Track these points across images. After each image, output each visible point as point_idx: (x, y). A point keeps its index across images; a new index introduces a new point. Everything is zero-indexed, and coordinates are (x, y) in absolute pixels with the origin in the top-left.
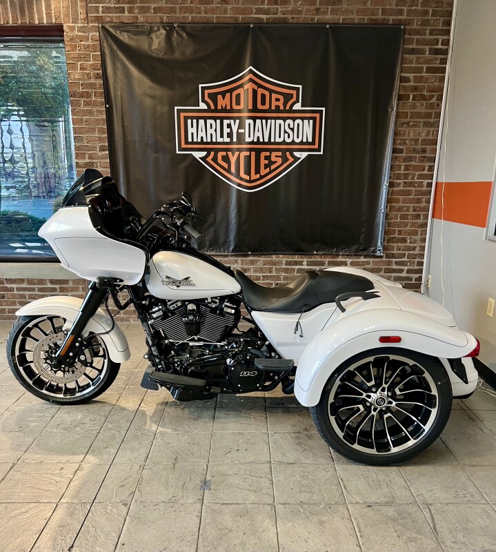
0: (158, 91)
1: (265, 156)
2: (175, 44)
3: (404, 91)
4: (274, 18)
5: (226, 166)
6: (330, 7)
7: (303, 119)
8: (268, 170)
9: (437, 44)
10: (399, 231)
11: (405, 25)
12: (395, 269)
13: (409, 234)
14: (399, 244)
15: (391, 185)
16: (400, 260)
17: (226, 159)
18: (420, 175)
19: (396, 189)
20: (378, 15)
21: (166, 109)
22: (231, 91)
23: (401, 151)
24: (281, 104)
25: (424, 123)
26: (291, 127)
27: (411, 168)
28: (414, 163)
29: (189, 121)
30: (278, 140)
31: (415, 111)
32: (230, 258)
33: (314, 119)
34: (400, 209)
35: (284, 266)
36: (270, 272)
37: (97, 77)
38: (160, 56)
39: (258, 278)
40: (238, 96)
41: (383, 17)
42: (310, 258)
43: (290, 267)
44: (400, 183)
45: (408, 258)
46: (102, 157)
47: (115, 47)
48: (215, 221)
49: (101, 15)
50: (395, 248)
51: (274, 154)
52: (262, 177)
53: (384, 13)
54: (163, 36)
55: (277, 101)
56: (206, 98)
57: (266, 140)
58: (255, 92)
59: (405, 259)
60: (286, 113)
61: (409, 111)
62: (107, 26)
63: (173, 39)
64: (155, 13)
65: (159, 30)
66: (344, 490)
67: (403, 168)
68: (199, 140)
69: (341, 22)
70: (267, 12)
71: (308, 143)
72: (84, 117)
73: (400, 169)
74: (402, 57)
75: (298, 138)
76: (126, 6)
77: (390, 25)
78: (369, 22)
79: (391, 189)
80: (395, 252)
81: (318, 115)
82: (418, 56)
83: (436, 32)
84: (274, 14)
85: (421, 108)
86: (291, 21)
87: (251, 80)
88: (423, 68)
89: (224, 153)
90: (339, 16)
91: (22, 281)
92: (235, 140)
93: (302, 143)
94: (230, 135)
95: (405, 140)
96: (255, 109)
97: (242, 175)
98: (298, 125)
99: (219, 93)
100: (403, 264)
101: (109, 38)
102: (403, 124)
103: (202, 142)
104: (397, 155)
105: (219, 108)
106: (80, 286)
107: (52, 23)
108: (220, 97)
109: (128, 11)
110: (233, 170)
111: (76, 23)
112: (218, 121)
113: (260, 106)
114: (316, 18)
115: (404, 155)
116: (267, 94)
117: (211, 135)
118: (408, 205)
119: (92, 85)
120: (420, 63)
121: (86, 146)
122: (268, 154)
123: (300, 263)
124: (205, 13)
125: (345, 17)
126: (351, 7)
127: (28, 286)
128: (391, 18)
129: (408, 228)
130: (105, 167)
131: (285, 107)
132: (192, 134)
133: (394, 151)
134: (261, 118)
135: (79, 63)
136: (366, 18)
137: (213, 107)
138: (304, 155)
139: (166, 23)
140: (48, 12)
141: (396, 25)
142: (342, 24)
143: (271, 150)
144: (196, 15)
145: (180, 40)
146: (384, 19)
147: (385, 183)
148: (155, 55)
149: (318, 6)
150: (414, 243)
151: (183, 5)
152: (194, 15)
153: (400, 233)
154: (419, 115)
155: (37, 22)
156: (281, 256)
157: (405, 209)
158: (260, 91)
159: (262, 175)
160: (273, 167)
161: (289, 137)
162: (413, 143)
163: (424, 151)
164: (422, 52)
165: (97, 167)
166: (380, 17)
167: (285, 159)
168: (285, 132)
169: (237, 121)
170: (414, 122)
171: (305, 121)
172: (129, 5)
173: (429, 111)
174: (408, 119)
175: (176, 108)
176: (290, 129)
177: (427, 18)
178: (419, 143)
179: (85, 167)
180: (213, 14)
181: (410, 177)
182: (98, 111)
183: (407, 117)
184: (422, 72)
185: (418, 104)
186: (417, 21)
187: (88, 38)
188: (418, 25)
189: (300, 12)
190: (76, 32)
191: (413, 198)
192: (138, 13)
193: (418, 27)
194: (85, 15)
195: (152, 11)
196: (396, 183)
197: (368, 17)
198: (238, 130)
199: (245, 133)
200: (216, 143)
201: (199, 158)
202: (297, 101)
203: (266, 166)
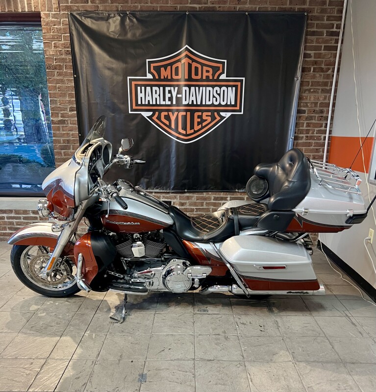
0: (115, 64)
1: (198, 116)
2: (128, 27)
3: (307, 65)
4: (205, 7)
5: (167, 123)
7: (227, 86)
8: (200, 126)
9: (333, 28)
11: (308, 13)
15: (296, 138)
17: (168, 118)
18: (319, 130)
19: (300, 141)
20: (286, 5)
21: (120, 78)
22: (171, 64)
23: (304, 112)
24: (210, 75)
25: (322, 90)
26: (218, 92)
27: (312, 125)
28: (313, 121)
29: (139, 88)
30: (208, 103)
31: (315, 80)
32: (171, 194)
33: (236, 86)
35: (212, 201)
36: (202, 205)
37: (67, 53)
38: (116, 37)
39: (192, 210)
40: (177, 68)
41: (290, 6)
42: (233, 195)
43: (217, 202)
44: (303, 137)
46: (72, 116)
47: (81, 30)
48: (159, 166)
49: (70, 4)
51: (205, 114)
52: (195, 132)
53: (291, 3)
54: (118, 22)
56: (152, 70)
57: (199, 103)
58: (190, 65)
60: (214, 82)
61: (310, 80)
62: (74, 13)
63: (126, 24)
64: (112, 3)
65: (114, 17)
66: (250, 383)
67: (305, 125)
68: (147, 103)
69: (257, 10)
70: (199, 3)
71: (231, 105)
72: (58, 85)
73: (303, 126)
74: (306, 39)
75: (224, 101)
77: (296, 12)
78: (279, 11)
79: (296, 142)
81: (239, 84)
82: (318, 37)
83: (332, 18)
84: (205, 4)
85: (319, 78)
86: (218, 9)
87: (187, 56)
88: (321, 46)
89: (166, 113)
90: (256, 6)
91: (11, 211)
92: (174, 103)
95: (307, 103)
96: (190, 79)
97: (180, 130)
98: (224, 91)
99: (162, 66)
101: (76, 23)
102: (306, 90)
103: (149, 105)
104: (301, 115)
105: (162, 78)
107: (32, 11)
108: (162, 69)
109: (91, 2)
110: (173, 126)
111: (51, 11)
112: (162, 88)
113: (194, 77)
114: (238, 7)
115: (306, 115)
116: (199, 66)
117: (156, 99)
118: (310, 153)
119: (63, 60)
120: (318, 43)
121: (59, 107)
122: (200, 114)
123: (225, 199)
124: (151, 3)
125: (262, 6)
127: (15, 216)
128: (297, 7)
130: (73, 124)
131: (213, 77)
132: (141, 98)
133: (299, 112)
134: (195, 86)
136: (277, 7)
137: (157, 77)
138: (228, 115)
139: (120, 11)
140: (29, 2)
141: (301, 12)
142: (258, 11)
143: (202, 111)
144: (144, 5)
145: (131, 24)
146: (291, 8)
147: (291, 136)
148: (112, 36)
152: (142, 4)
154: (318, 84)
155: (20, 10)
156: (210, 193)
158: (194, 65)
159: (195, 130)
160: (204, 124)
161: (216, 101)
162: (313, 105)
163: (322, 112)
164: (321, 34)
165: (68, 124)
166: (288, 6)
167: (213, 118)
168: (214, 97)
169: (176, 88)
170: (314, 89)
171: (229, 88)
173: (326, 80)
174: (310, 87)
175: (128, 78)
176: (218, 94)
177: (325, 7)
178: (318, 105)
179: (58, 124)
180: (158, 3)
181: (311, 132)
182: (68, 80)
183: (309, 85)
184: (321, 50)
185: (318, 75)
186: (317, 9)
187: (60, 23)
188: (318, 13)
189: (225, 3)
190: (51, 18)
191: (313, 149)
192: (99, 3)
193: (318, 14)
194: (58, 5)
195: (110, 2)
196: (300, 137)
197: (279, 6)
198: (177, 95)
199: (182, 98)
200: (160, 105)
201: (147, 117)
202: (223, 73)
203: (199, 123)
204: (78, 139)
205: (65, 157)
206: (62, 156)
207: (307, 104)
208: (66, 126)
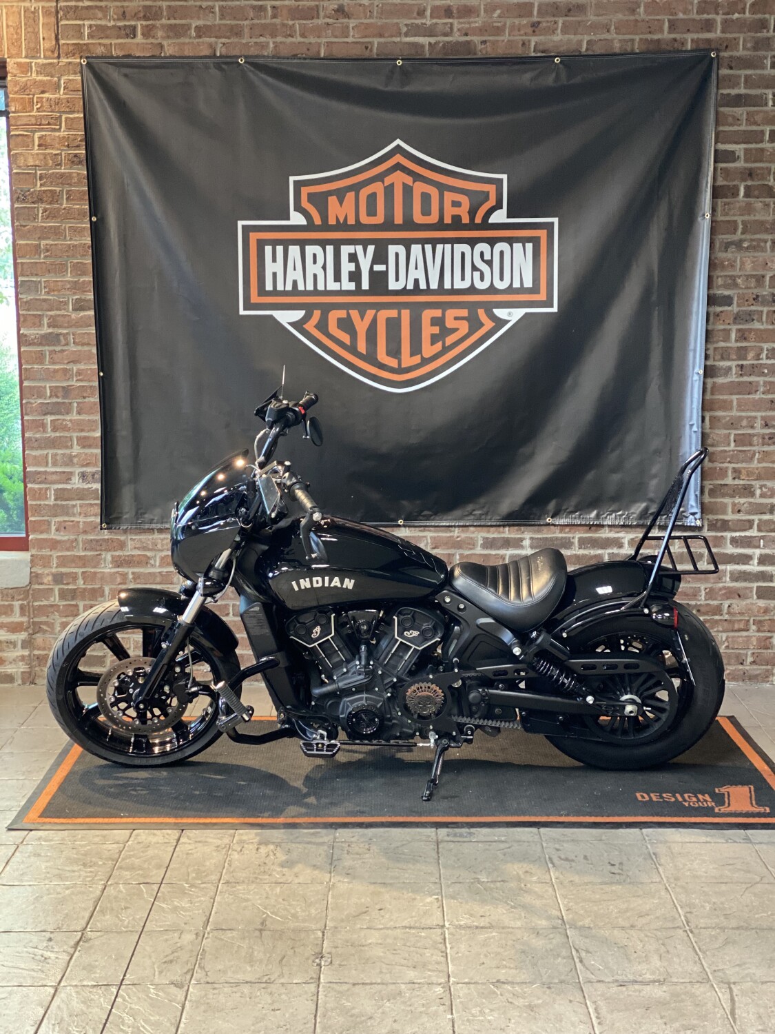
1: (432, 319)
3: (725, 179)
4: (446, 44)
5: (346, 338)
6: (560, 21)
7: (511, 241)
8: (438, 347)
10: (735, 470)
11: (718, 50)
12: (732, 556)
13: (759, 478)
14: (737, 500)
15: (709, 372)
16: (743, 534)
17: (347, 325)
18: (774, 349)
19: (720, 380)
20: (661, 31)
22: (356, 188)
23: (728, 301)
24: (463, 212)
25: (773, 242)
26: (487, 257)
27: (752, 335)
28: (757, 325)
29: (268, 249)
30: (459, 285)
31: (752, 218)
33: (535, 241)
34: (732, 425)
35: (479, 550)
37: (74, 160)
40: (372, 198)
41: (673, 36)
42: (539, 532)
43: (493, 552)
44: (730, 368)
45: (759, 530)
46: (80, 324)
49: (86, 41)
50: (730, 510)
51: (451, 314)
52: (425, 361)
53: (673, 26)
55: (456, 206)
56: (305, 204)
57: (434, 285)
58: (408, 191)
59: (754, 532)
60: (475, 230)
61: (739, 219)
62: (98, 63)
64: (200, 37)
67: (733, 336)
68: (289, 287)
69: (584, 50)
70: (430, 32)
71: (522, 290)
72: (43, 242)
73: (727, 339)
74: (717, 113)
75: (502, 279)
76: (139, 23)
77: (686, 51)
78: (644, 47)
79: (710, 381)
80: (729, 516)
81: (542, 234)
82: (751, 109)
84: (446, 35)
85: (764, 210)
86: (480, 47)
87: (399, 166)
88: (762, 132)
89: (342, 314)
90: (579, 37)
92: (365, 285)
93: (510, 290)
94: (355, 276)
95: (733, 278)
96: (408, 224)
97: (383, 357)
98: (502, 253)
99: (330, 193)
100: (749, 542)
102: (729, 244)
103: (295, 291)
104: (719, 309)
105: (332, 221)
106: (17, 604)
108: (333, 200)
109: (142, 34)
110: (362, 347)
111: (33, 57)
112: (330, 249)
113: (418, 218)
114: (534, 40)
115: (734, 308)
116: (434, 192)
117: (315, 276)
118: (753, 414)
119: (63, 179)
120: (756, 123)
121: (45, 300)
122: (437, 313)
123: (517, 543)
124: (303, 35)
125: (593, 38)
126: (603, 19)
128: (689, 37)
129: (755, 464)
130: (83, 345)
131: (472, 218)
132: (275, 275)
133: (711, 300)
134: (423, 242)
135: (37, 135)
136: (637, 38)
137: (318, 221)
138: (515, 315)
139: (221, 56)
141: (700, 50)
143: (444, 306)
144: (283, 40)
146: (675, 40)
147: (697, 370)
149: (535, 19)
150: (771, 497)
151: (256, 21)
152: (279, 39)
153: (737, 473)
154: (761, 227)
156: (474, 529)
157: (744, 423)
158: (419, 188)
159: (426, 356)
160: (450, 340)
161: (482, 279)
162: (753, 283)
164: (760, 101)
165: (67, 344)
166: (666, 35)
167: (475, 324)
168: (474, 268)
169: (371, 249)
170: (752, 240)
171: (515, 245)
172: (144, 23)
174: (738, 236)
175: (240, 223)
176: (485, 261)
177: (764, 34)
178: (767, 283)
179: (41, 344)
180: (319, 37)
181: (751, 355)
182: (74, 230)
183: (735, 230)
184: (762, 141)
185: (758, 205)
186: (744, 41)
187: (58, 87)
188: (748, 49)
189: (499, 31)
190: (34, 75)
191: (761, 400)
192: (163, 38)
193: (746, 53)
194: (54, 43)
195: (193, 34)
196: (722, 368)
197: (641, 36)
198: (372, 267)
199: (387, 272)
200: (327, 293)
201: (289, 323)
202: (499, 206)
203: (434, 339)
204: (96, 384)
205: (54, 435)
206: (45, 431)
207: (734, 280)
208: (63, 351)
